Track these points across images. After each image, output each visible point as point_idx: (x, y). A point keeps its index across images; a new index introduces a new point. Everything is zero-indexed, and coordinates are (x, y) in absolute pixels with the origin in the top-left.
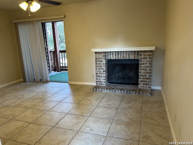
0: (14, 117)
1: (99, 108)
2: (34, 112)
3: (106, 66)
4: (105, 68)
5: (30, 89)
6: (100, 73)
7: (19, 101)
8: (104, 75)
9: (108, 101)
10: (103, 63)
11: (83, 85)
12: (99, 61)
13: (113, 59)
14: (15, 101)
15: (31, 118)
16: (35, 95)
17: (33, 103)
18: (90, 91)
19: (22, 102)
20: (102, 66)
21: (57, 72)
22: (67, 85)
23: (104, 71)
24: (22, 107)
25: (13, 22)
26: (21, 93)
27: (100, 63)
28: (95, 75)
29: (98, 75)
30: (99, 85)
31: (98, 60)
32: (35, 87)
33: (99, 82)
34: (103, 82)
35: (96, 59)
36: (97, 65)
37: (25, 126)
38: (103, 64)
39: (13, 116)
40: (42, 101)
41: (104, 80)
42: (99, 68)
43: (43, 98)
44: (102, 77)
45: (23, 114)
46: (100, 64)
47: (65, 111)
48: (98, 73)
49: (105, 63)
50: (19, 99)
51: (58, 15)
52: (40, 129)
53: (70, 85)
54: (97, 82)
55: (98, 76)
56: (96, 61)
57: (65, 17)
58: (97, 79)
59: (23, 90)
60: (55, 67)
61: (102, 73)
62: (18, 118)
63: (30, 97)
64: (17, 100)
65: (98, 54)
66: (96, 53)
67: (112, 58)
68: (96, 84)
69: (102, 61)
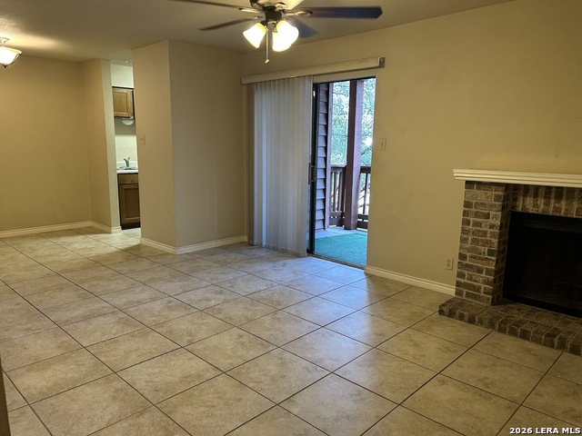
0: (191, 343)
1: (443, 382)
2: (244, 340)
3: (501, 235)
4: (495, 241)
5: (258, 267)
6: (474, 257)
7: (218, 296)
8: (489, 264)
9: (485, 366)
10: (491, 221)
11: (411, 286)
12: (476, 215)
13: (535, 212)
14: (209, 296)
15: (231, 357)
16: (262, 288)
17: (250, 313)
18: (429, 312)
19: (226, 301)
20: (485, 233)
21: (345, 229)
22: (359, 275)
23: (491, 253)
24: (220, 316)
25: (245, 81)
26: (231, 276)
27: (479, 220)
28: (457, 260)
29: (467, 262)
30: (464, 297)
31: (474, 210)
32: (271, 265)
33: (466, 286)
34: (482, 290)
35: (467, 204)
36: (467, 228)
37: (208, 376)
38: (492, 226)
39: (189, 338)
40: (275, 313)
41: (487, 282)
42: (473, 240)
43: (279, 303)
44: (480, 271)
45: (215, 340)
46: (479, 224)
47: (327, 363)
48: (469, 254)
49: (498, 223)
50: (221, 292)
51: (364, 60)
52: (240, 399)
53: (369, 276)
54: (458, 284)
55: (467, 265)
56: (465, 214)
57: (382, 64)
58: (460, 275)
59: (240, 267)
60: (342, 214)
61: (482, 256)
62: (199, 347)
63: (248, 290)
64: (217, 293)
65: (475, 191)
66: (469, 184)
67: (531, 210)
68: (456, 293)
69: (487, 216)
